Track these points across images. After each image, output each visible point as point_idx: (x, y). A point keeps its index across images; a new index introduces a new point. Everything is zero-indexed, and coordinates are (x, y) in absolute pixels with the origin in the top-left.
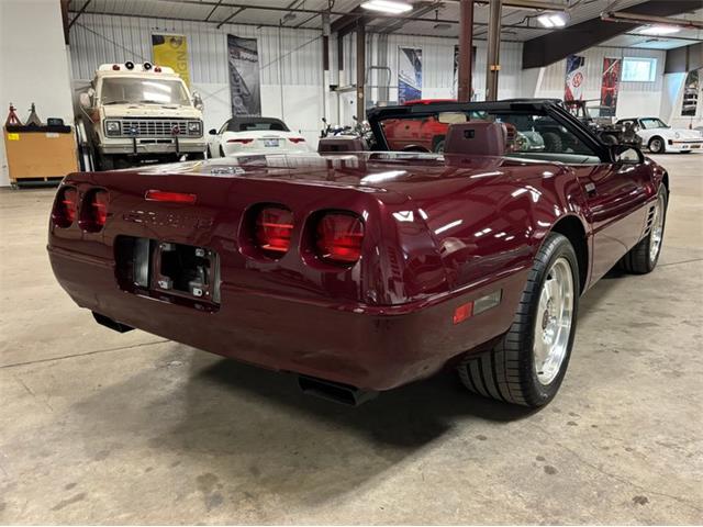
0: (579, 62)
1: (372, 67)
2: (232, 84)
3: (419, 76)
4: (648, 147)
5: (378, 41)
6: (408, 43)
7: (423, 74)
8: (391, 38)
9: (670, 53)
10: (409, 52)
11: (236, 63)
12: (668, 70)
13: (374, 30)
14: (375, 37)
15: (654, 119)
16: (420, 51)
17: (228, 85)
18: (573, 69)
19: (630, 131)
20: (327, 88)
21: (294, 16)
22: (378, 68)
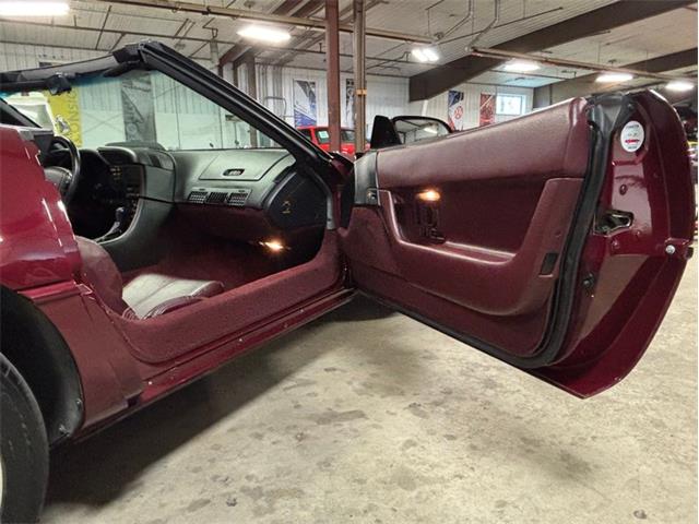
0: (458, 97)
1: (267, 98)
2: (125, 112)
3: (314, 107)
5: (274, 74)
6: (301, 76)
7: (317, 105)
8: (285, 70)
9: (536, 90)
10: (303, 84)
11: (128, 92)
13: (265, 64)
14: (270, 69)
16: (314, 83)
17: (121, 112)
18: (454, 103)
20: (223, 117)
21: (184, 46)
22: (274, 98)
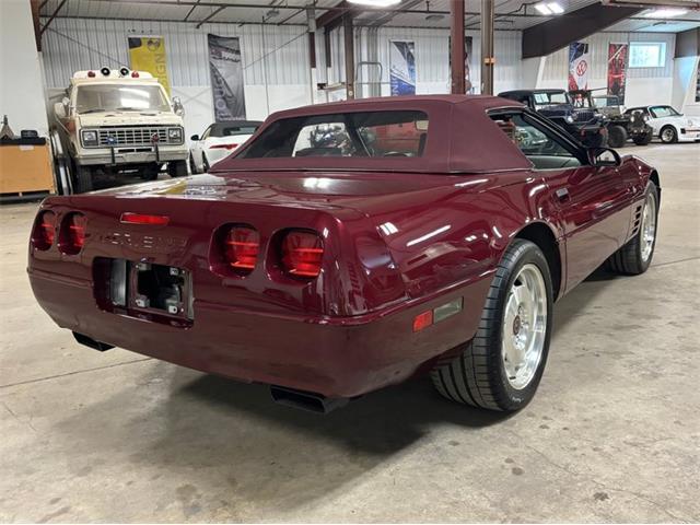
0: (582, 49)
1: (362, 63)
2: (214, 87)
3: (412, 71)
4: (660, 137)
5: (368, 36)
6: (398, 36)
7: (416, 68)
8: (382, 31)
9: (679, 36)
10: (401, 46)
11: (218, 63)
12: (678, 54)
13: (362, 24)
14: (364, 31)
15: (665, 107)
16: (413, 44)
17: (210, 87)
18: (576, 57)
19: (640, 121)
20: (315, 87)
21: (278, 13)
22: (368, 63)
